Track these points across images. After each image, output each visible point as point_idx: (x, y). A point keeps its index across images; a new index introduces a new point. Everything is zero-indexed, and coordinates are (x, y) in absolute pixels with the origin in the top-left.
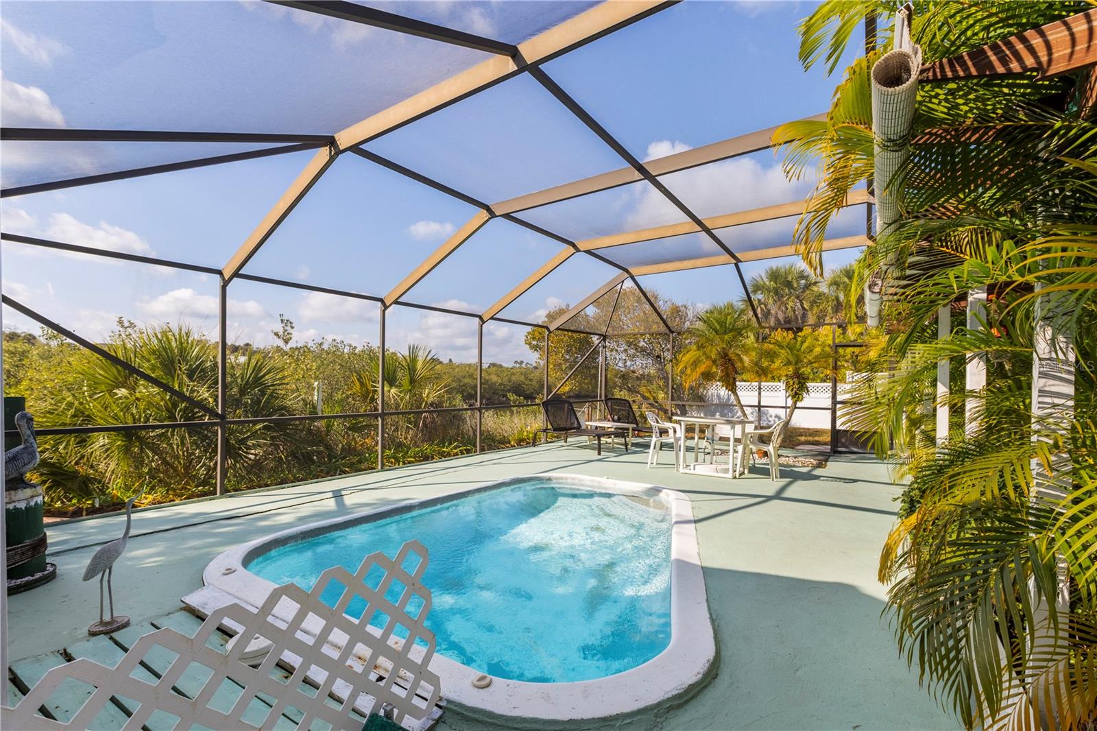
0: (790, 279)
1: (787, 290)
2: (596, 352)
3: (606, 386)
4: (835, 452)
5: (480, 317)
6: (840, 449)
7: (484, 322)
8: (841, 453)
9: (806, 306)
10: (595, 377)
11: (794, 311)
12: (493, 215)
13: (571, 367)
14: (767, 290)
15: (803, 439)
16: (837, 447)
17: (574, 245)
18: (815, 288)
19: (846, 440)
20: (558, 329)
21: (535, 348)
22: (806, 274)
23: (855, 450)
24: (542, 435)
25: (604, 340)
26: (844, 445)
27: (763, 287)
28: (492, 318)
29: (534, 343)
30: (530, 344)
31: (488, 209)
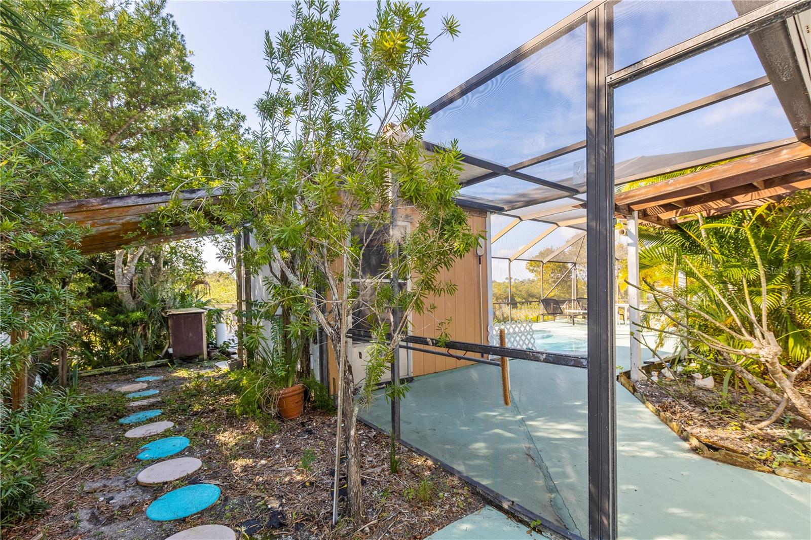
2: (570, 272)
3: (577, 292)
5: (509, 259)
7: (511, 261)
10: (570, 286)
12: (521, 220)
13: (555, 282)
17: (557, 224)
20: (548, 262)
21: (532, 271)
24: (541, 317)
25: (575, 265)
28: (516, 259)
29: (531, 268)
30: (529, 269)
31: (520, 218)
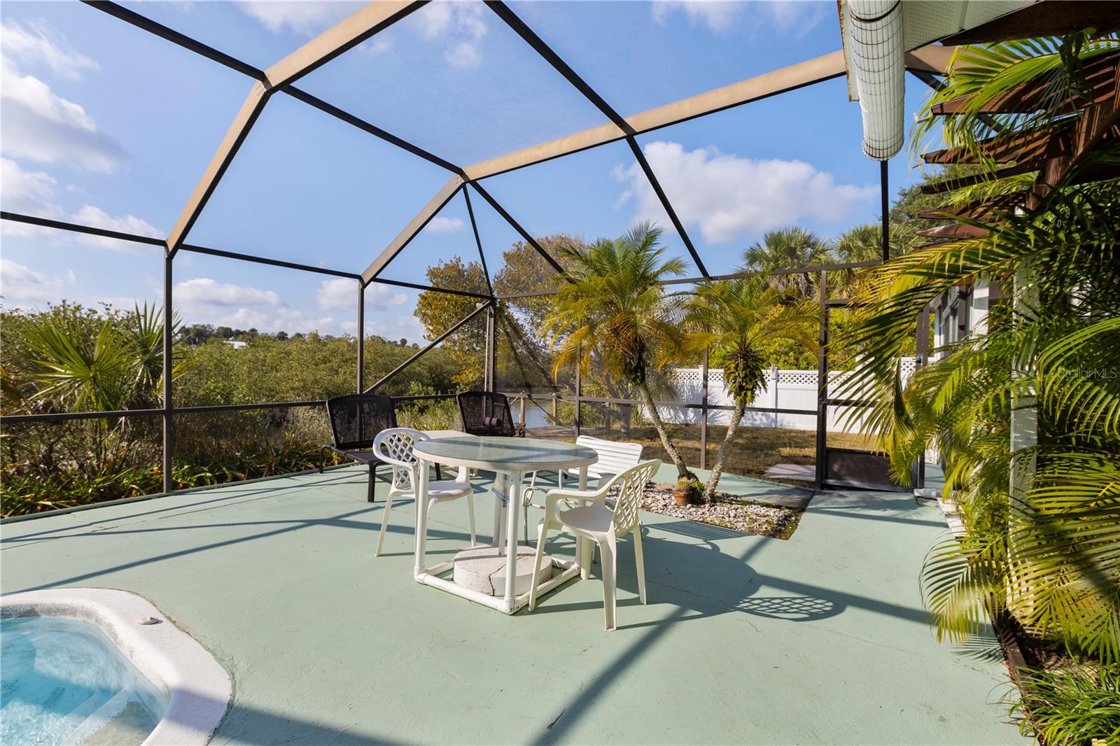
0: (793, 245)
1: (789, 260)
4: (821, 485)
6: (831, 482)
8: (832, 487)
9: (810, 278)
11: (797, 284)
14: (765, 259)
15: (786, 451)
16: (827, 478)
18: (823, 257)
19: (841, 467)
22: (812, 241)
23: (855, 483)
26: (837, 476)
27: (761, 256)
